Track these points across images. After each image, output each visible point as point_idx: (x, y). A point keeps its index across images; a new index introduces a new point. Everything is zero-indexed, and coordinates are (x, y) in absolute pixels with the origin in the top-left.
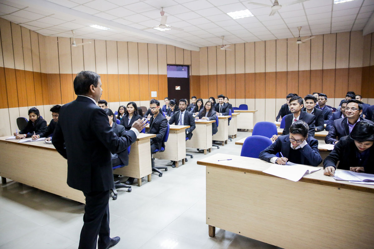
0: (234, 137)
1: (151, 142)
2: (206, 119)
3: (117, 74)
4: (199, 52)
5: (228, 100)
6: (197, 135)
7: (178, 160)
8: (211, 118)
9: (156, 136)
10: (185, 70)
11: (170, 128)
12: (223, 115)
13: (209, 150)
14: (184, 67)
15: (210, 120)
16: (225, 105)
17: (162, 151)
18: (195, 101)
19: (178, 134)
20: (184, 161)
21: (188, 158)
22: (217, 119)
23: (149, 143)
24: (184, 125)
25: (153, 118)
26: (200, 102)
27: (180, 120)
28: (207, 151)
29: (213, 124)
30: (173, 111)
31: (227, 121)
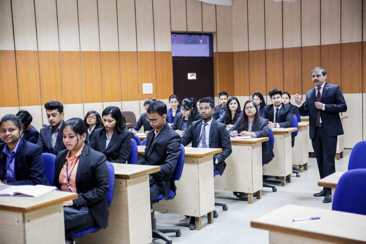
0: (302, 168)
1: (150, 181)
2: (249, 136)
3: (79, 50)
4: (231, 7)
5: (290, 98)
6: (233, 166)
7: (201, 216)
8: (258, 133)
9: (160, 170)
10: (204, 43)
11: (186, 153)
12: (281, 127)
13: (257, 195)
14: (202, 36)
15: (258, 137)
16: (284, 109)
17: (170, 198)
18: (226, 101)
19: (200, 165)
20: (211, 217)
21: (219, 209)
22: (270, 135)
23: (148, 183)
24: (210, 147)
25: (155, 134)
26: (234, 101)
27: (203, 138)
28: (254, 196)
29: (264, 144)
30: (186, 119)
31: (290, 138)
